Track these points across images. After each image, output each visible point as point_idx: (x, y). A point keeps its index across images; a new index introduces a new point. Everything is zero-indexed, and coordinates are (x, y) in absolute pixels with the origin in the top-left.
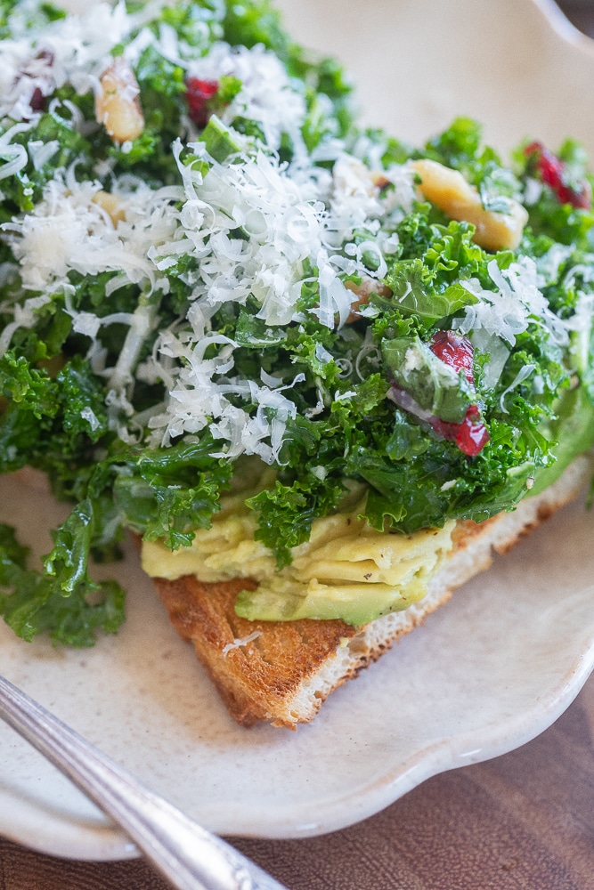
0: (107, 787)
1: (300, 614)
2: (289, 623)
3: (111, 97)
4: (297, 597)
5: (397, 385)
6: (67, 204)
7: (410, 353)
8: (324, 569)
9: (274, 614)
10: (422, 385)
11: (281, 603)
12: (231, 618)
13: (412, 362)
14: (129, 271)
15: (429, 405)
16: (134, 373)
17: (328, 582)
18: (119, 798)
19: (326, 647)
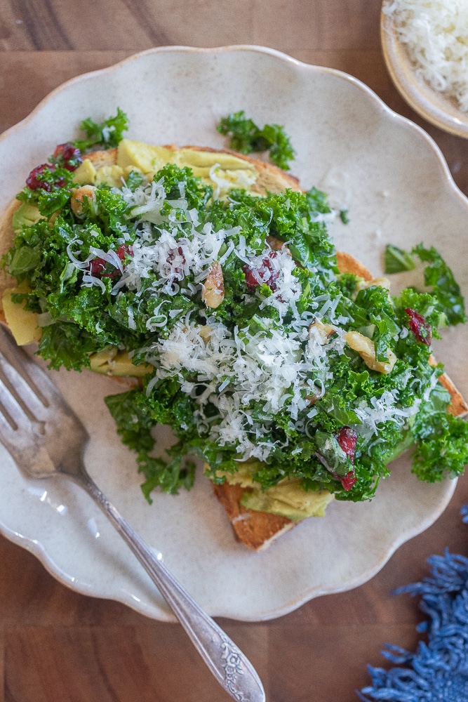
0: (174, 598)
1: (269, 511)
2: (263, 513)
3: (209, 292)
4: (268, 503)
5: (320, 453)
6: (184, 336)
7: (327, 442)
8: (281, 497)
9: (258, 508)
10: (330, 457)
11: (261, 504)
12: (240, 506)
13: (328, 447)
14: (209, 374)
15: (332, 466)
16: (208, 399)
17: (281, 502)
18: (178, 604)
19: (278, 526)
